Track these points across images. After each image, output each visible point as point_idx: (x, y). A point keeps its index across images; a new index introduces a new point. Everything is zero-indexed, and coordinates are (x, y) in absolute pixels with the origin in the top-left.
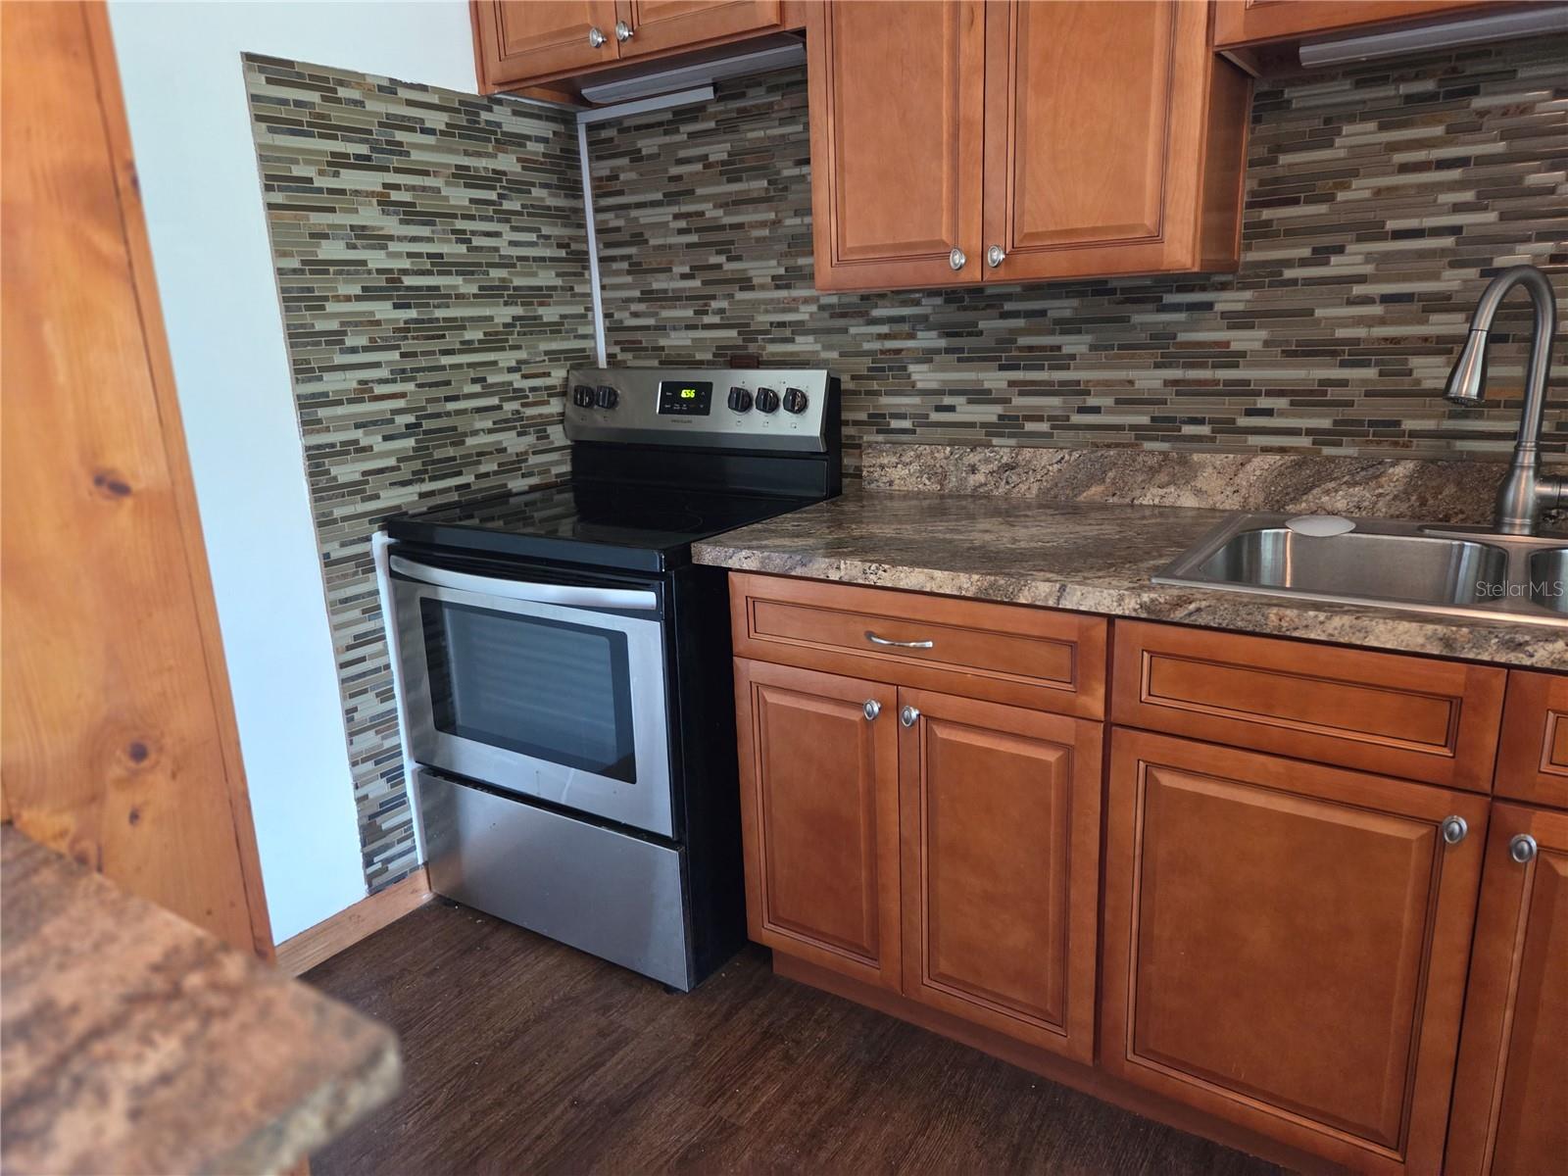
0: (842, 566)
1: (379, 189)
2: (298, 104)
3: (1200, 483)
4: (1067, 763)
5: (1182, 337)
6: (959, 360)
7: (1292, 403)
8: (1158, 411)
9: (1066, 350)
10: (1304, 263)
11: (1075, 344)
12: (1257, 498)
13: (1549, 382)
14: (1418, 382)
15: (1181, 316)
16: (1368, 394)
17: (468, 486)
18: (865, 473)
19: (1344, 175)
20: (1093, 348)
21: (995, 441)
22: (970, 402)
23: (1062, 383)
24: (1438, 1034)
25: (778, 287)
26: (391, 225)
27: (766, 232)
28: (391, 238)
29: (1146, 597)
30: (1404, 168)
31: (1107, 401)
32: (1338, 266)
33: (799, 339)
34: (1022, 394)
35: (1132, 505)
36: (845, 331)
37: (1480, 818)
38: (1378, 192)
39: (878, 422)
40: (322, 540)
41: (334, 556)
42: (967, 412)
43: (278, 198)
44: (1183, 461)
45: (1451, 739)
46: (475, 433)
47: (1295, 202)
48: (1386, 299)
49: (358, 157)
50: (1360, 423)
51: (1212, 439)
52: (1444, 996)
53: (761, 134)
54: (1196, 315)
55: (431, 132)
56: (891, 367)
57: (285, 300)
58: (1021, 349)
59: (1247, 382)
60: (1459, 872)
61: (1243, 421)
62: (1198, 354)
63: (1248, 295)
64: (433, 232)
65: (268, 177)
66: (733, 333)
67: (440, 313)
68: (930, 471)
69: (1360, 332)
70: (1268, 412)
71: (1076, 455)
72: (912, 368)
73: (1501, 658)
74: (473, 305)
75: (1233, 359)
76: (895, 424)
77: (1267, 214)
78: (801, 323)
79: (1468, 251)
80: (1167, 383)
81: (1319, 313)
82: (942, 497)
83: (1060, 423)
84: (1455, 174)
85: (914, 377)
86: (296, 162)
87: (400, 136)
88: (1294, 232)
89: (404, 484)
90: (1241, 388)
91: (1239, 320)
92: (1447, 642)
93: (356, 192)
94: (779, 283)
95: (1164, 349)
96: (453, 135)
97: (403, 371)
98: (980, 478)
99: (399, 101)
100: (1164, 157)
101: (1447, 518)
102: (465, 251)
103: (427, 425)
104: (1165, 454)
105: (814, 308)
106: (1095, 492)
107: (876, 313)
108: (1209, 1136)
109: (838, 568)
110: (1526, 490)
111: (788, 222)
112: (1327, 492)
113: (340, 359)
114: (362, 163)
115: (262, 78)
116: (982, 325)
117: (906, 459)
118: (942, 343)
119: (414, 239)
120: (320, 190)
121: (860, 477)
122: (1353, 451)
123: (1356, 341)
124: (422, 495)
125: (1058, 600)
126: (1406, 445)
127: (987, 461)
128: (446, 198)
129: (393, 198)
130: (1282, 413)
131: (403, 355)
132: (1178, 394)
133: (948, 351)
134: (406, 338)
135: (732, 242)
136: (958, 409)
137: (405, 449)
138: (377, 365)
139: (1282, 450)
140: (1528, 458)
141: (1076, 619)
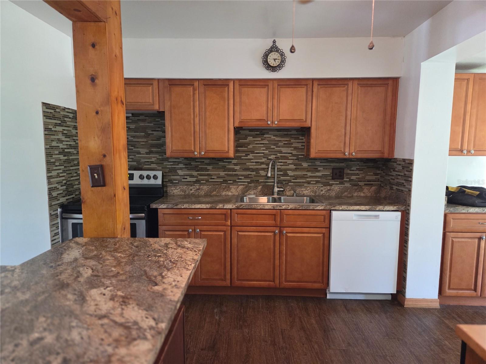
0: (184, 205)
1: (62, 130)
2: (51, 113)
3: (231, 191)
4: (225, 235)
5: (227, 167)
6: (188, 170)
7: (244, 178)
8: (224, 179)
9: (208, 168)
10: (244, 156)
11: (210, 167)
12: (241, 193)
13: (277, 174)
14: (261, 174)
15: (227, 163)
16: (254, 176)
17: (74, 197)
18: (168, 192)
19: (249, 144)
20: (212, 168)
21: (195, 184)
22: (190, 177)
23: (207, 174)
24: (277, 262)
25: (147, 154)
26: (63, 138)
27: (144, 143)
28: (63, 141)
29: (236, 205)
30: (256, 144)
31: (215, 177)
32: (249, 157)
33: (152, 165)
34: (200, 176)
35: (221, 195)
36: (163, 163)
37: (279, 230)
38: (253, 147)
39: (171, 181)
40: (50, 210)
41: (52, 214)
42: (189, 179)
43: (46, 133)
44: (229, 187)
45: (275, 220)
46: (75, 185)
47: (242, 147)
48: (256, 162)
49: (59, 124)
50: (254, 180)
51: (233, 183)
52: (277, 256)
53: (143, 124)
54: (229, 163)
55: (70, 118)
56: (174, 171)
57: (47, 155)
58: (200, 168)
59: (238, 174)
60: (277, 237)
61: (237, 180)
62: (230, 170)
63: (236, 160)
64: (70, 140)
65: (45, 128)
66: (135, 163)
67: (71, 158)
68: (182, 191)
69: (252, 167)
70: (241, 179)
71: (211, 187)
72: (178, 171)
73: (279, 208)
74: (75, 156)
75: (235, 171)
76: (174, 182)
77: (239, 148)
78: (153, 162)
79: (265, 156)
80: (225, 174)
81: (247, 164)
82: (185, 195)
83: (207, 181)
84: (262, 145)
85: (178, 173)
86: (49, 125)
87: (66, 119)
88: (243, 152)
89: (64, 197)
90: (236, 175)
91: (236, 164)
92: (273, 207)
93: (58, 131)
94: (147, 153)
95: (224, 169)
96: (73, 119)
97: (64, 171)
98: (193, 191)
99: (65, 112)
100: (228, 141)
101: (266, 194)
102: (75, 144)
103: (68, 183)
104: (226, 186)
105: (156, 159)
106: (214, 193)
107: (170, 160)
108: (247, 294)
109: (184, 206)
110: (276, 189)
111: (149, 142)
112: (250, 191)
113: (55, 168)
114: (60, 125)
115: (45, 107)
116: (192, 163)
117: (177, 188)
118: (184, 166)
119: (67, 141)
120: (53, 131)
121: (167, 192)
122: (253, 185)
123: (252, 168)
124: (67, 199)
125: (223, 207)
126: (260, 184)
127: (194, 188)
128: (72, 132)
129: (64, 132)
130: (243, 179)
131: (65, 167)
132: (227, 176)
133: (185, 168)
134: (65, 163)
135: (136, 144)
136: (188, 179)
137: (64, 189)
138: (60, 169)
139: (243, 185)
140: (276, 185)
141: (225, 210)
